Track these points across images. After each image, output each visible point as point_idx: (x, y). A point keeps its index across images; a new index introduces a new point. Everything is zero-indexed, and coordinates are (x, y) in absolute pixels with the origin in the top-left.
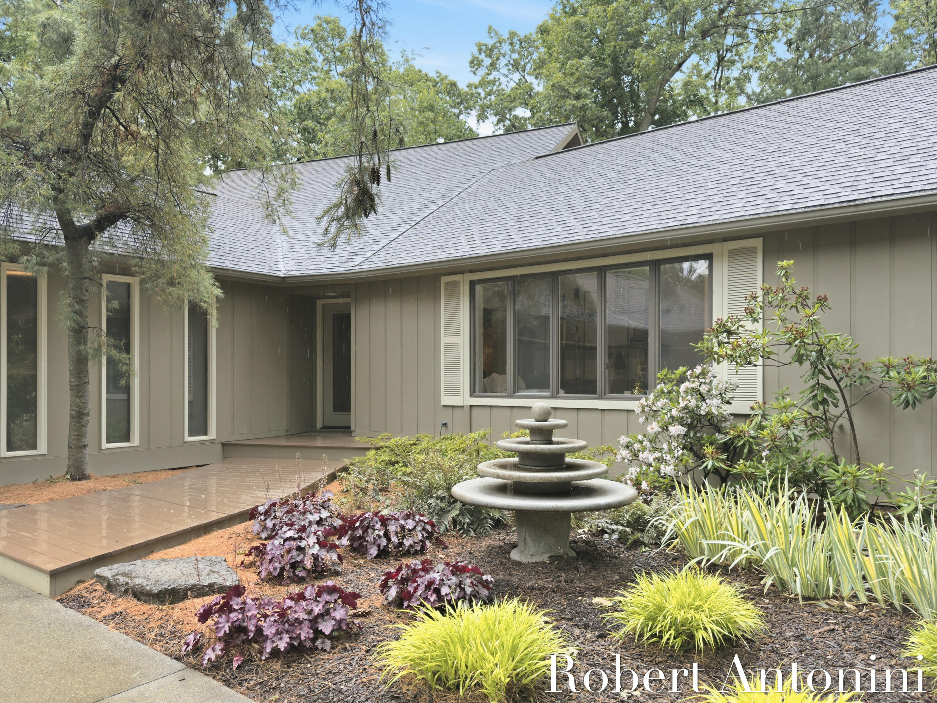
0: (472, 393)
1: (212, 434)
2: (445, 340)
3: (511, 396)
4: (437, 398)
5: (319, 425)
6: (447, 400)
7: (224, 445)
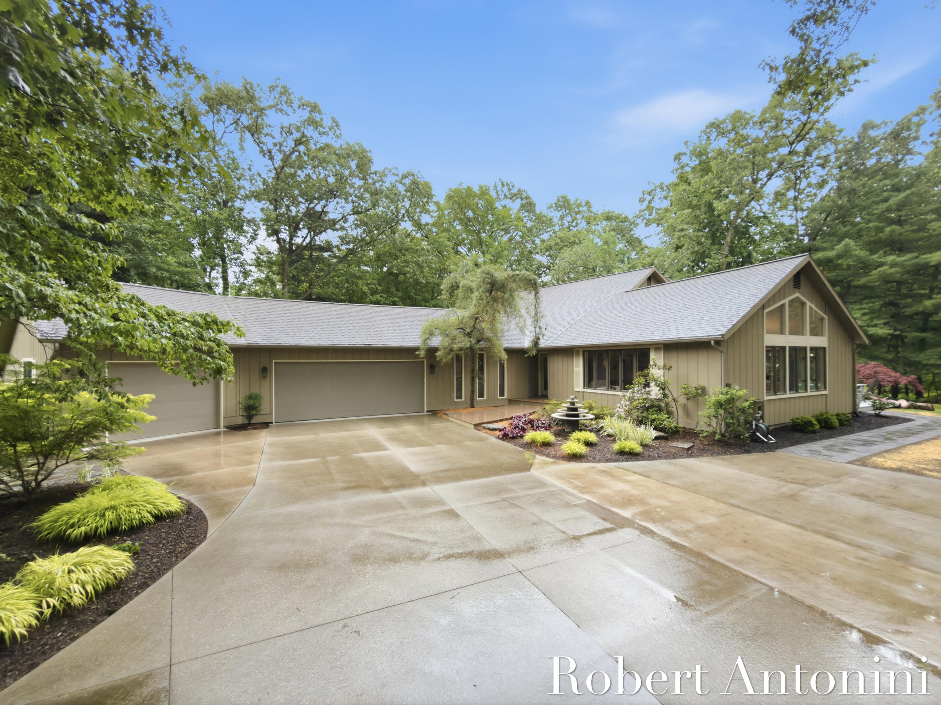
0: (584, 387)
1: (506, 396)
2: (575, 370)
3: (595, 389)
4: (573, 388)
5: (540, 394)
6: (576, 389)
7: (509, 400)
